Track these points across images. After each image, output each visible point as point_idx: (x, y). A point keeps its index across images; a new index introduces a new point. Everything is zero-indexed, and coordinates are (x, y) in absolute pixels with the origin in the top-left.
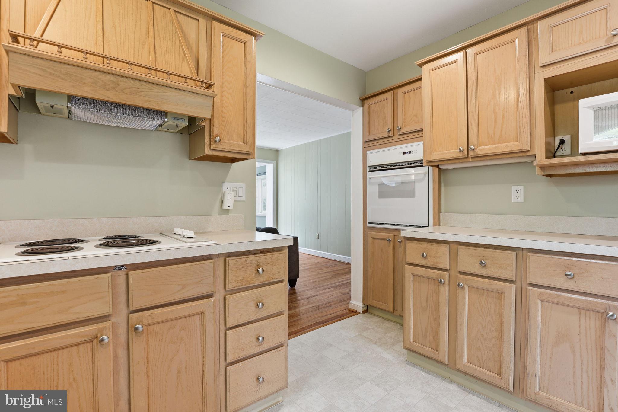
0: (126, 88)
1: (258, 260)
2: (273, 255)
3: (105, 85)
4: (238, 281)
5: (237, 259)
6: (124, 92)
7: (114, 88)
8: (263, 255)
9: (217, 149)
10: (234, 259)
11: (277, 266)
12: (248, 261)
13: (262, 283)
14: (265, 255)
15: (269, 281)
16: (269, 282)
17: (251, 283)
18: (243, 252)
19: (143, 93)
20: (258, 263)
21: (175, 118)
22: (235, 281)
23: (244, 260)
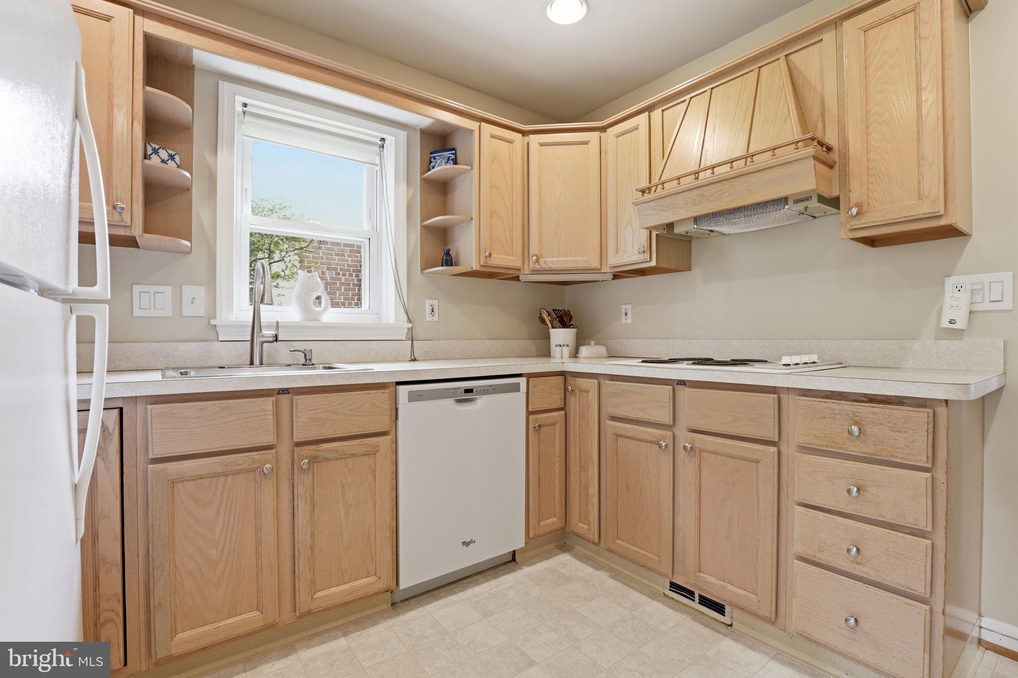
0: (710, 196)
1: (857, 412)
2: (893, 411)
3: (693, 201)
4: (814, 435)
5: (814, 401)
6: (710, 201)
7: (701, 201)
8: (869, 406)
9: (859, 227)
10: (809, 400)
11: (905, 435)
12: (834, 410)
13: (864, 455)
14: (873, 407)
15: (881, 455)
16: (881, 458)
17: (841, 448)
18: (829, 393)
19: (726, 194)
20: (857, 418)
21: (797, 201)
22: (809, 435)
23: (826, 405)
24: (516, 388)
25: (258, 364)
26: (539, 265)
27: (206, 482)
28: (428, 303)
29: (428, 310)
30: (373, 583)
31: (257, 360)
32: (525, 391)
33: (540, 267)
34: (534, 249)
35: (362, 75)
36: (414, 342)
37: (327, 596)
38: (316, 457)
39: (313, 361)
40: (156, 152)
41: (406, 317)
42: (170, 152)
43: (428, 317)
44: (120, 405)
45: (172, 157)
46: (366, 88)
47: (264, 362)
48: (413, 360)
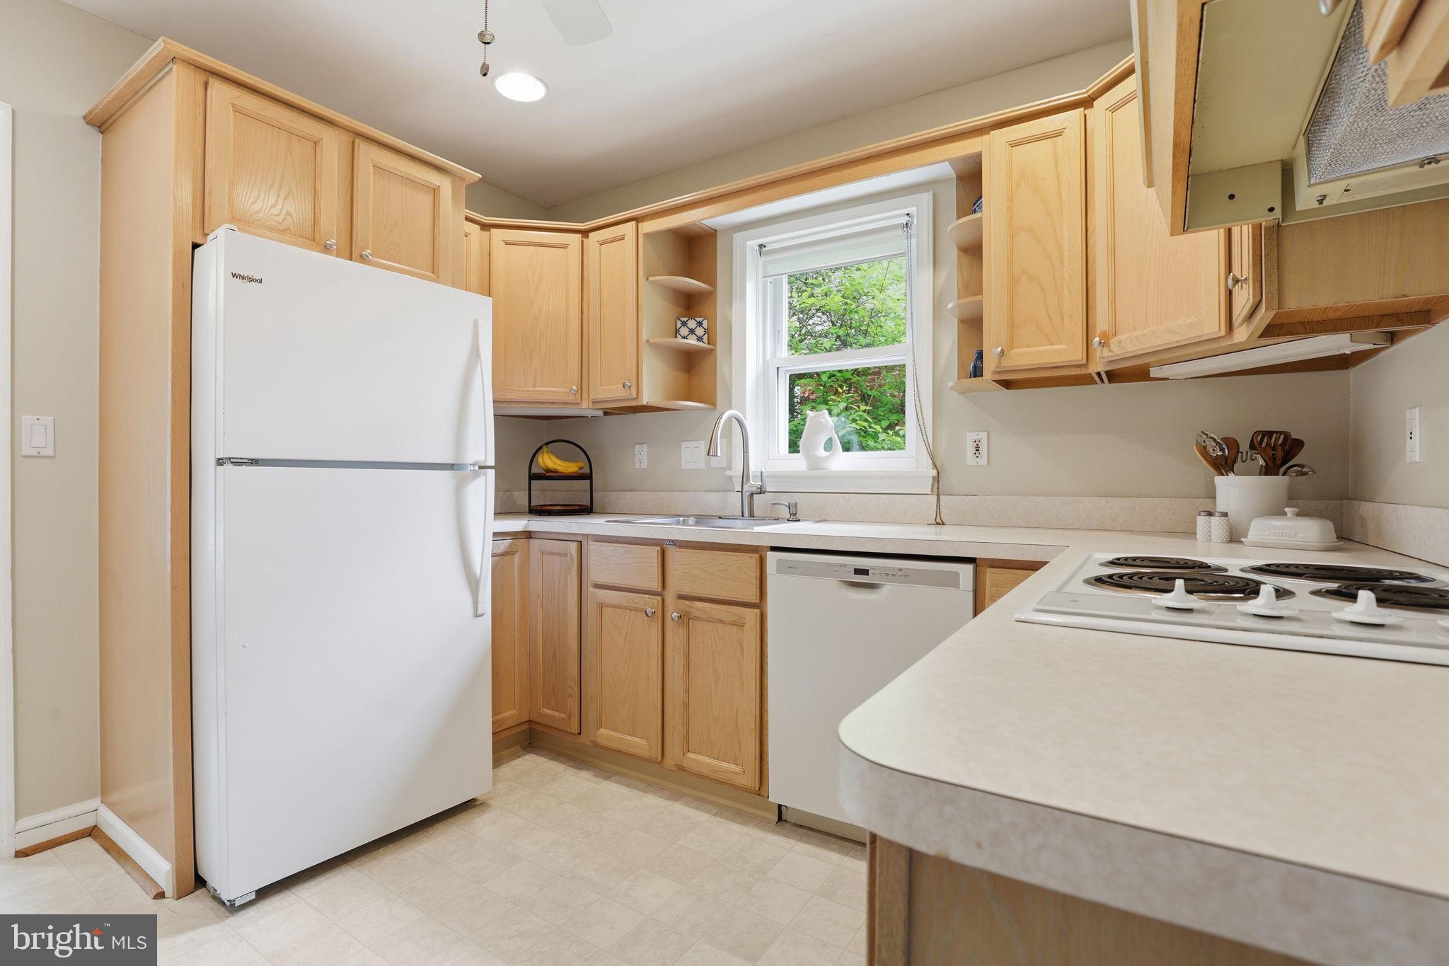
24: (953, 581)
25: (747, 515)
26: (1110, 350)
27: (619, 611)
28: (971, 437)
29: (970, 448)
30: (737, 773)
31: (746, 514)
32: (970, 586)
33: (1110, 354)
34: (1102, 323)
35: (804, 168)
36: (941, 497)
37: (696, 760)
38: (687, 613)
39: (798, 516)
40: (684, 324)
41: (930, 462)
42: (698, 319)
43: (970, 459)
44: (580, 539)
45: (700, 324)
46: (815, 179)
47: (756, 513)
48: (938, 524)
